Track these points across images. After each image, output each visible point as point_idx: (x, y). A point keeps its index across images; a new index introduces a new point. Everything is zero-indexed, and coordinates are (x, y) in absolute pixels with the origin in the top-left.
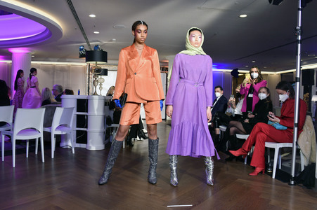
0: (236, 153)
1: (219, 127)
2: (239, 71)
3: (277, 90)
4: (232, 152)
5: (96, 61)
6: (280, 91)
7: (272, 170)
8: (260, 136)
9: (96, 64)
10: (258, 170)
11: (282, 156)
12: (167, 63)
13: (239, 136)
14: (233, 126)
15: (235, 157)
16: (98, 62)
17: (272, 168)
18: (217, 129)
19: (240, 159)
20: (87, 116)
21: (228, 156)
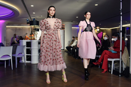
4: (94, 63)
5: (34, 25)
8: (106, 56)
11: (115, 64)
12: (64, 25)
17: (111, 69)
19: (97, 66)
20: (31, 49)
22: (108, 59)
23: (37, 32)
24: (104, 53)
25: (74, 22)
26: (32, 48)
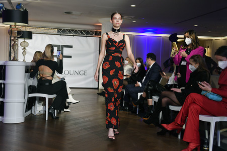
0: (169, 127)
1: (151, 98)
2: (178, 36)
3: (216, 56)
4: (165, 125)
5: (15, 22)
6: (220, 57)
7: (209, 147)
8: (193, 108)
9: (15, 25)
10: (192, 146)
11: (221, 131)
12: (100, 26)
13: (172, 108)
14: (165, 96)
15: (168, 131)
16: (17, 24)
17: (208, 144)
18: (150, 100)
19: (174, 133)
20: (4, 84)
21: (160, 130)
22: (200, 116)
23: (27, 40)
24: (189, 100)
25: (125, 17)
26: (8, 81)
